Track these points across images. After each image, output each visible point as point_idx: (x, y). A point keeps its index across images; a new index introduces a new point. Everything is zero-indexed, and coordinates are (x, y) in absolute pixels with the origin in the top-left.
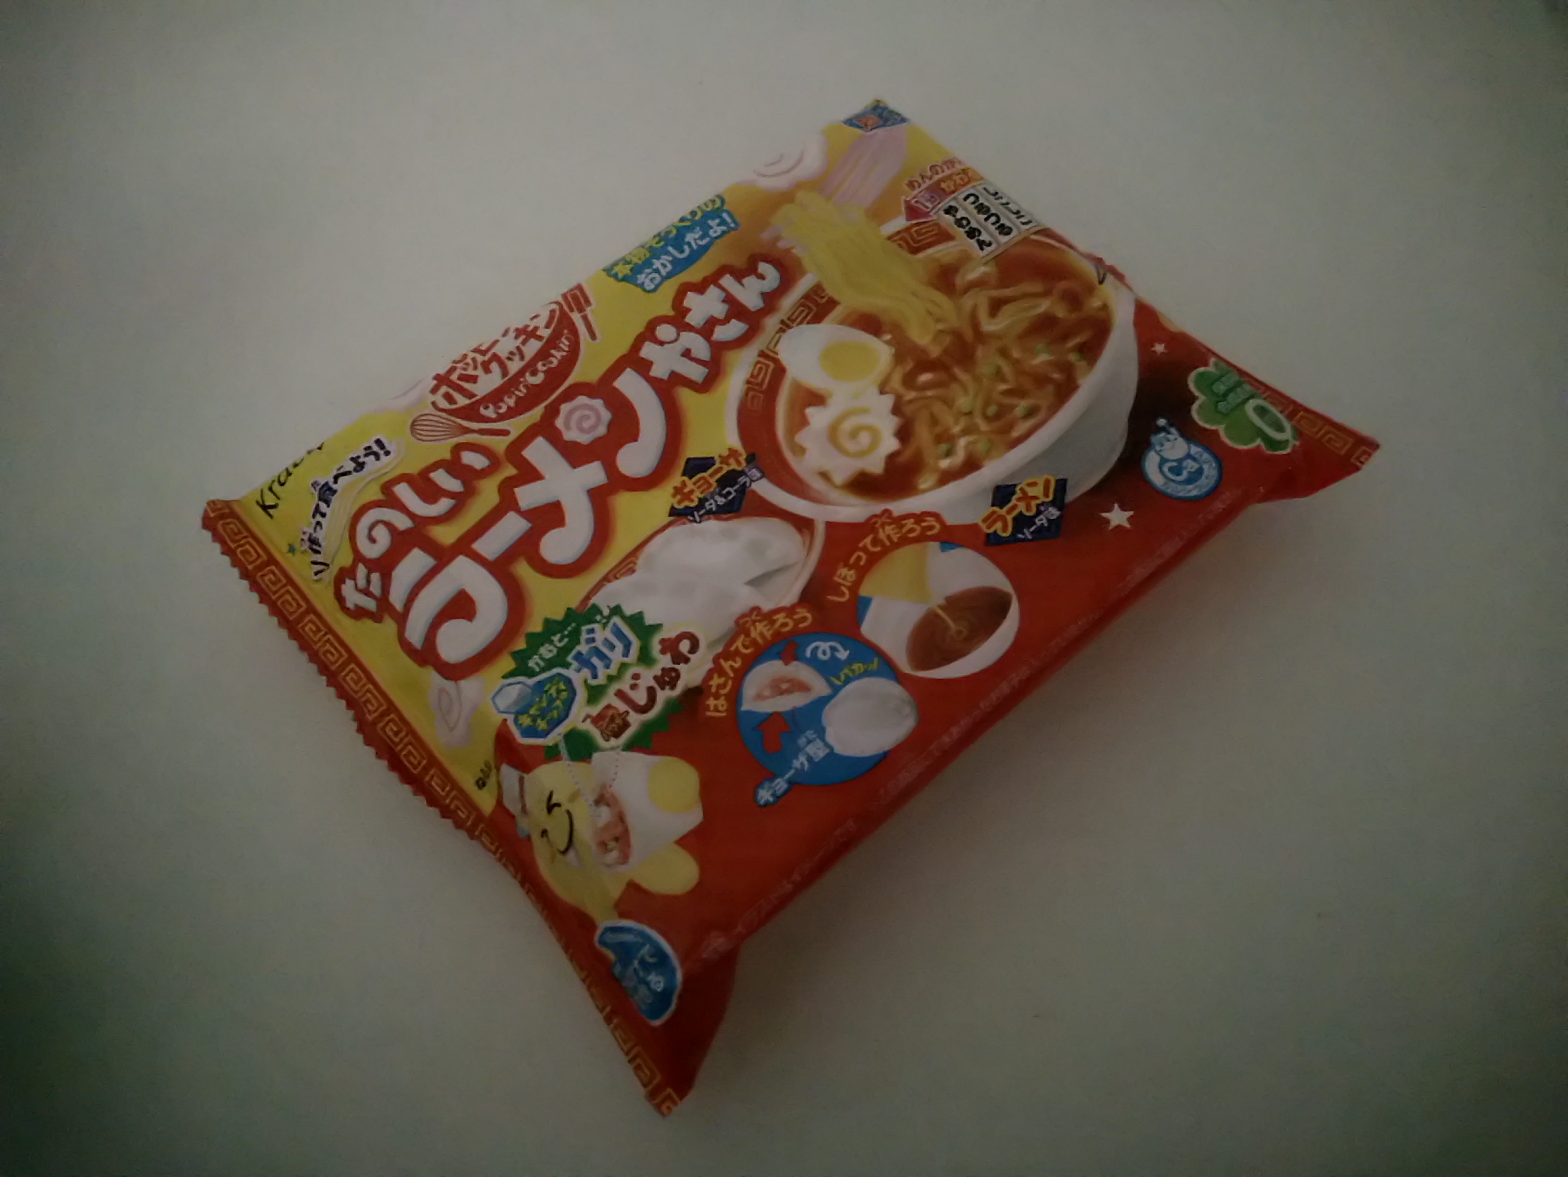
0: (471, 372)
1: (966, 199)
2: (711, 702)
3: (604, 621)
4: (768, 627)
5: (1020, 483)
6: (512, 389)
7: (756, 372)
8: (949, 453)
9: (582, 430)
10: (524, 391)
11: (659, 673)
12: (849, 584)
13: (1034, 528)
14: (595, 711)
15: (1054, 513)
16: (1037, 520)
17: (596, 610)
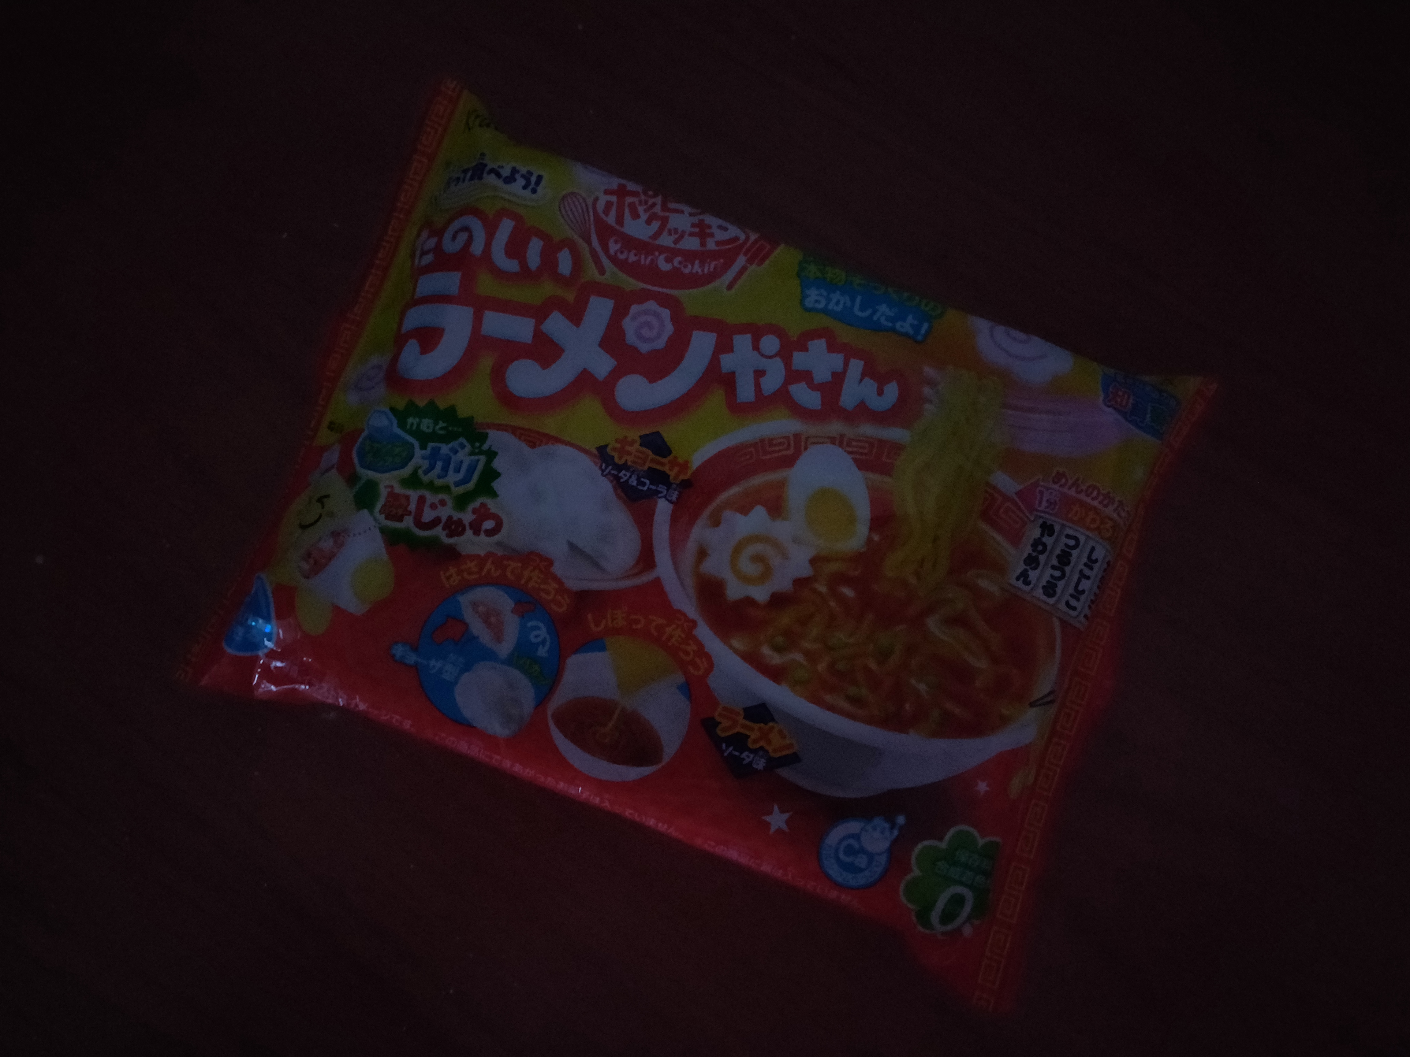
0: (641, 209)
1: (1068, 536)
4: (538, 580)
5: (777, 723)
6: (644, 252)
7: (775, 442)
8: (778, 649)
9: (638, 330)
10: (647, 263)
11: (456, 518)
12: (610, 625)
13: (737, 753)
14: (398, 490)
15: (760, 764)
16: (747, 753)
17: (483, 439)
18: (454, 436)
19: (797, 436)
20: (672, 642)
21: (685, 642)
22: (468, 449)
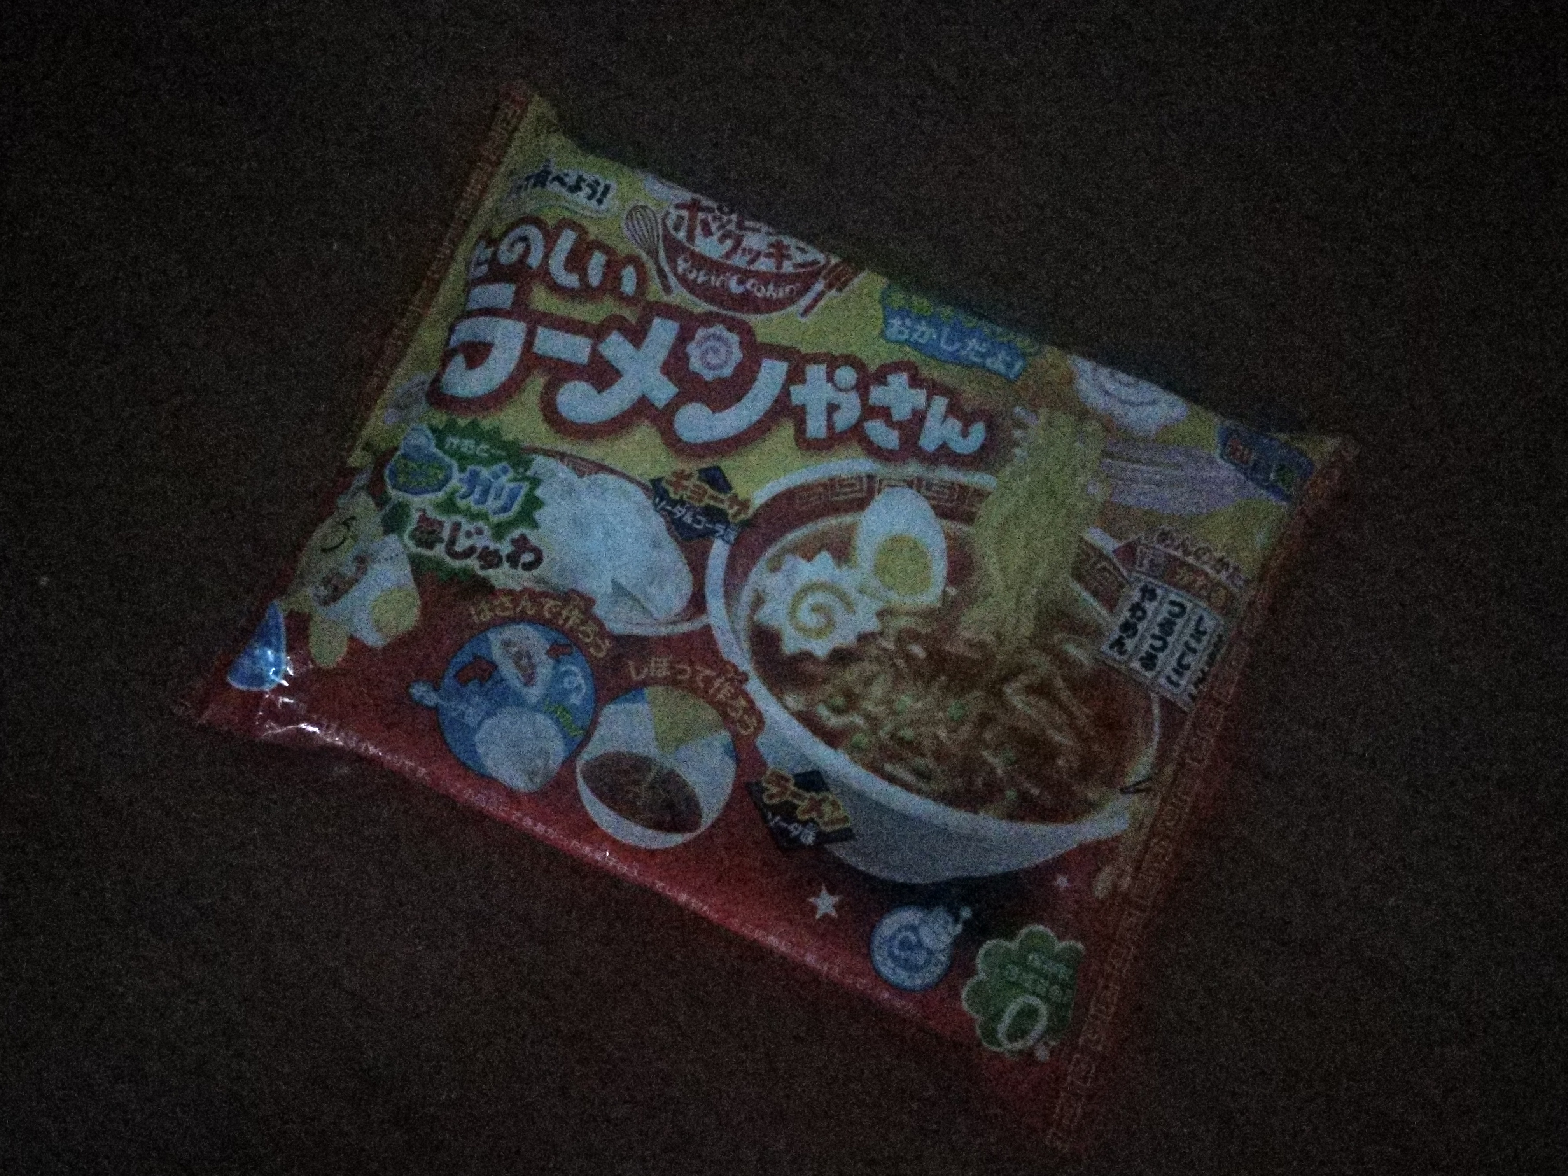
0: (714, 227)
1: (1173, 603)
2: (484, 606)
4: (577, 621)
7: (847, 482)
8: (836, 710)
10: (718, 283)
12: (652, 674)
13: (785, 825)
14: (432, 514)
15: (809, 839)
16: (796, 825)
17: (527, 464)
18: (496, 459)
19: (870, 477)
20: (720, 696)
21: (734, 697)
22: (511, 474)
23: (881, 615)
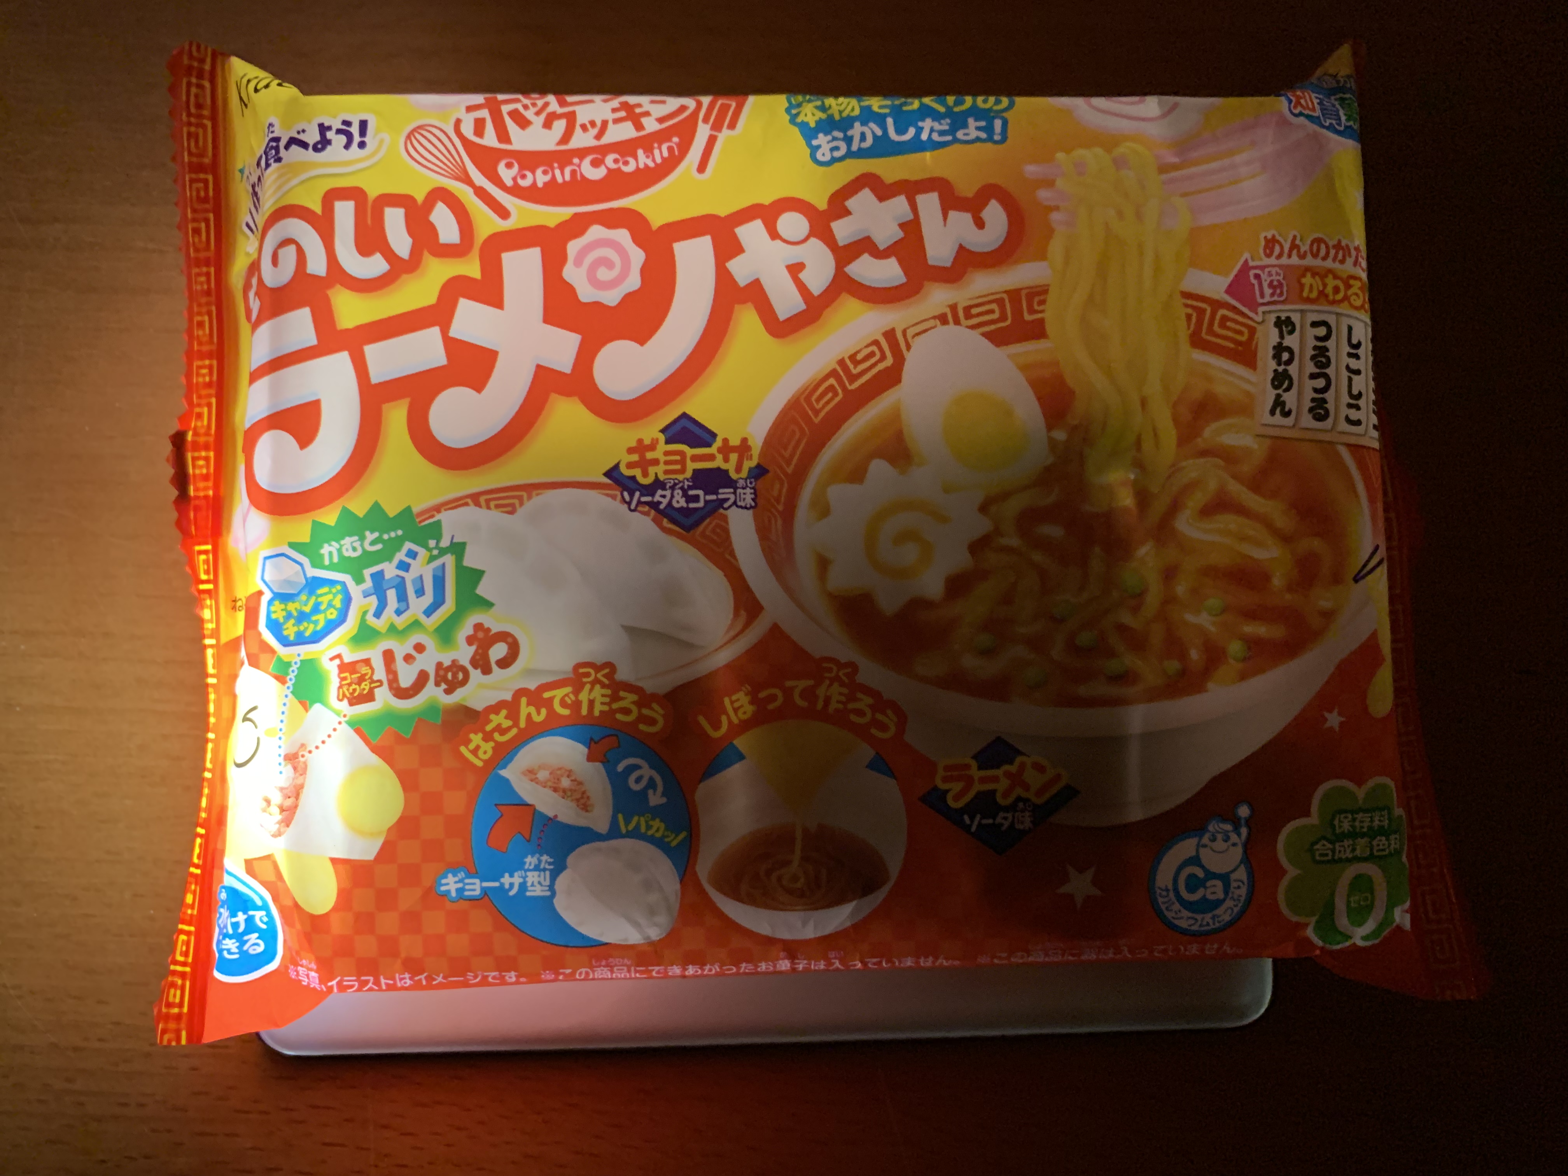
0: (530, 115)
1: (1315, 324)
2: (476, 739)
3: (435, 552)
4: (607, 700)
5: (1029, 757)
6: (556, 165)
7: (860, 357)
8: (987, 653)
9: (593, 280)
10: (568, 177)
11: (447, 663)
12: (735, 721)
13: (990, 821)
14: (351, 655)
15: (1026, 821)
16: (1001, 814)
17: (436, 531)
18: (394, 546)
19: (888, 335)
20: (834, 706)
21: (852, 698)
22: (422, 553)
23: (984, 508)
